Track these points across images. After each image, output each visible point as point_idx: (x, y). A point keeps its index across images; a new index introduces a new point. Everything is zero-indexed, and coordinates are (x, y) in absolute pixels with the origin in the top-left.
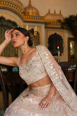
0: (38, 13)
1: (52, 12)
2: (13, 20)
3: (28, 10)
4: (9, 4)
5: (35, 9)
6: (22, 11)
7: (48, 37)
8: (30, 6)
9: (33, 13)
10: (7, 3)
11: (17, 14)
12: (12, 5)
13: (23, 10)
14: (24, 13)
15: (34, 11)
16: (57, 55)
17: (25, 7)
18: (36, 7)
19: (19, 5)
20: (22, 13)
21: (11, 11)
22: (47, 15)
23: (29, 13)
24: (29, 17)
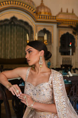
0: (50, 13)
1: (64, 11)
2: (25, 20)
3: (40, 10)
4: (21, 4)
5: (47, 8)
6: (34, 11)
7: (60, 36)
8: (42, 5)
9: (45, 13)
10: (19, 3)
11: (28, 14)
12: (24, 5)
13: (35, 9)
14: (36, 13)
15: (46, 10)
16: (69, 55)
17: (37, 6)
18: (48, 7)
19: (31, 5)
20: (34, 12)
21: (23, 11)
22: (59, 14)
23: (41, 13)
24: (41, 17)
